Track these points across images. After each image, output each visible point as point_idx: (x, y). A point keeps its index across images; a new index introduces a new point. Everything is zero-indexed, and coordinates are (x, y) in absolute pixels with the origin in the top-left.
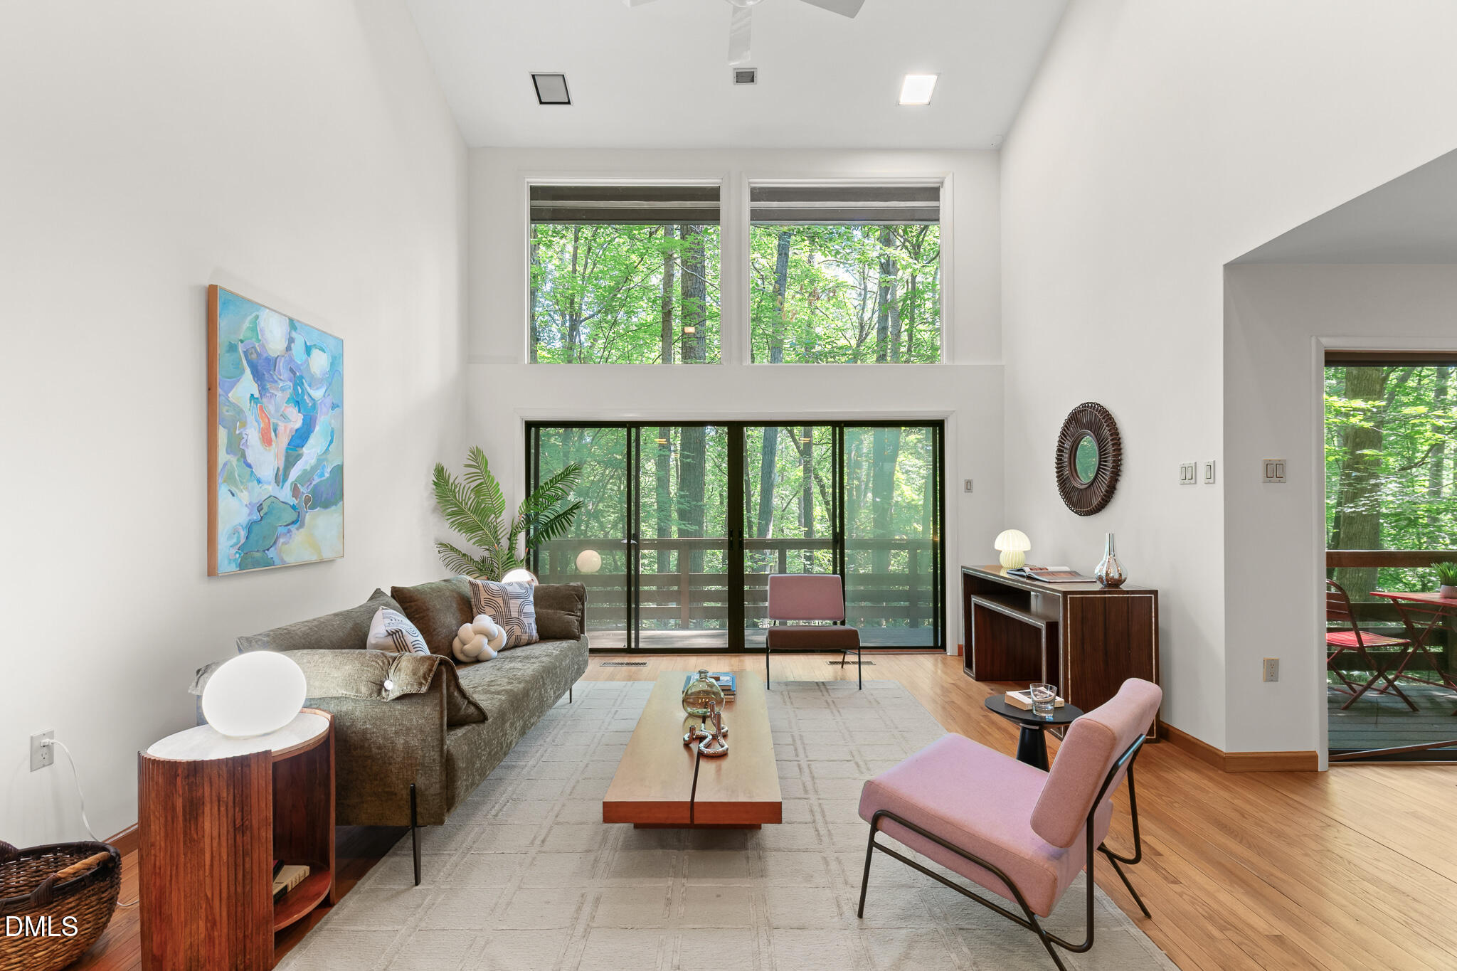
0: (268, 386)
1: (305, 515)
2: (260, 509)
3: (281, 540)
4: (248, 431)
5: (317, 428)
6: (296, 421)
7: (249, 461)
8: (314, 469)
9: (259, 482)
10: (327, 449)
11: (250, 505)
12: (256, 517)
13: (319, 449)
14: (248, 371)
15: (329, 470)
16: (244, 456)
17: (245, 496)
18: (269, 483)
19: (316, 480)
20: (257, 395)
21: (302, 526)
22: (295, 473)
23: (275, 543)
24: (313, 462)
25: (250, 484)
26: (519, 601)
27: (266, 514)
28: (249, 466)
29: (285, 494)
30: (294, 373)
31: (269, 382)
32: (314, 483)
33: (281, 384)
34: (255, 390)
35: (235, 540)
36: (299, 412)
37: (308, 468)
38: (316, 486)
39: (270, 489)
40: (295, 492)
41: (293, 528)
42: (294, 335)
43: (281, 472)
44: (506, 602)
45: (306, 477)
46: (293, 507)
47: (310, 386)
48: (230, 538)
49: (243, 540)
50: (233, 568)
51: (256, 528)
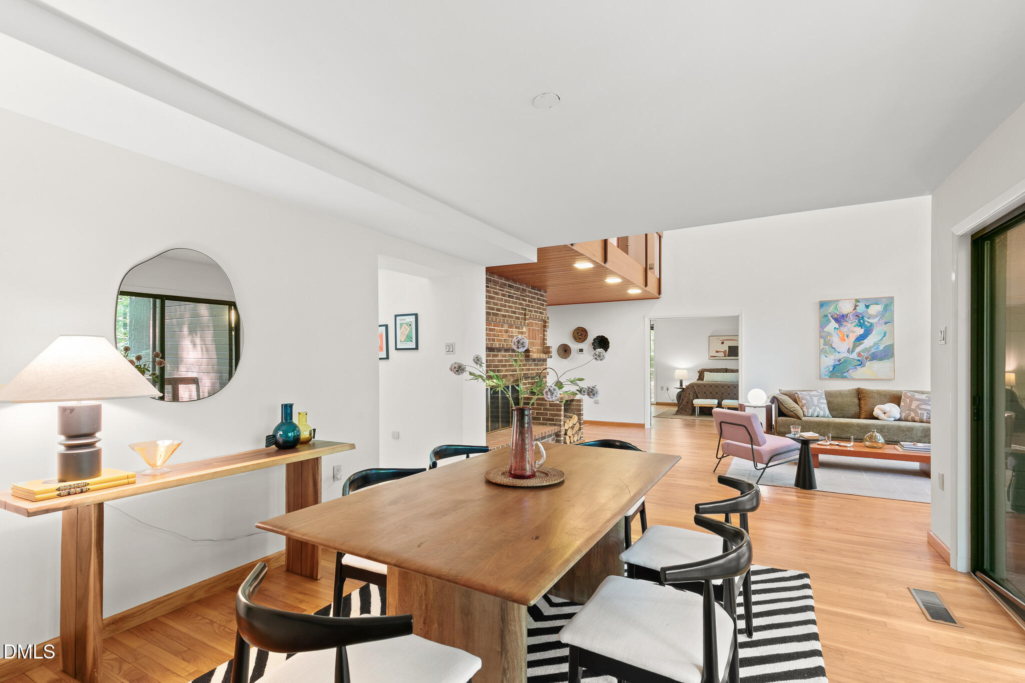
0: (843, 323)
1: (865, 364)
2: (839, 361)
3: (851, 371)
4: (833, 338)
5: (874, 332)
6: (861, 331)
7: (834, 347)
8: (871, 347)
9: (839, 353)
10: (881, 339)
11: (835, 360)
12: (837, 363)
13: (875, 340)
14: (833, 321)
15: (883, 346)
16: (831, 345)
17: (832, 357)
18: (845, 353)
19: (873, 350)
20: (837, 327)
21: (864, 366)
22: (858, 350)
23: (848, 371)
24: (871, 344)
25: (835, 354)
26: (919, 402)
27: (842, 362)
28: (834, 348)
29: (854, 356)
30: (858, 316)
31: (843, 322)
32: (871, 352)
33: (850, 321)
34: (837, 325)
35: (827, 369)
36: (862, 328)
37: (868, 347)
38: (873, 353)
39: (846, 355)
40: (859, 355)
41: (858, 367)
42: (858, 304)
43: (851, 349)
44: (911, 401)
45: (865, 350)
46: (858, 360)
47: (868, 318)
48: (825, 369)
49: (831, 369)
50: (827, 377)
51: (837, 367)
